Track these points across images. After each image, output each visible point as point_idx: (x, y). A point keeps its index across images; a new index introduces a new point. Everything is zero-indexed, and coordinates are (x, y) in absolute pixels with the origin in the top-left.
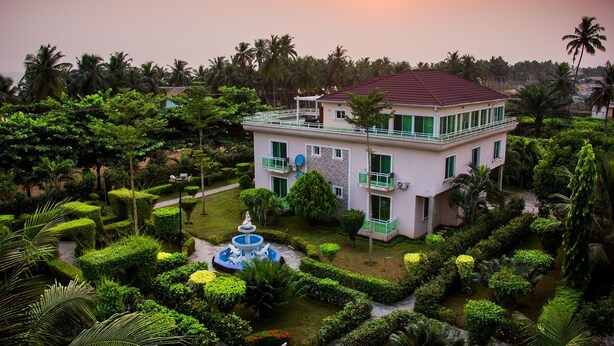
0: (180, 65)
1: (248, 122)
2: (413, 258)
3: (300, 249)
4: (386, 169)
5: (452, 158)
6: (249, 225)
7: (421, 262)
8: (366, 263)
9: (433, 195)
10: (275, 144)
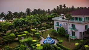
0: (49, 10)
1: (53, 19)
2: (77, 44)
3: (58, 40)
4: (74, 27)
5: (87, 25)
6: (49, 36)
7: (78, 45)
8: (69, 44)
9: (83, 32)
10: (57, 22)
